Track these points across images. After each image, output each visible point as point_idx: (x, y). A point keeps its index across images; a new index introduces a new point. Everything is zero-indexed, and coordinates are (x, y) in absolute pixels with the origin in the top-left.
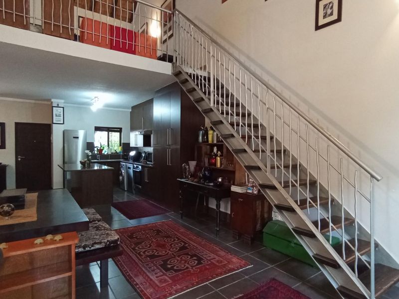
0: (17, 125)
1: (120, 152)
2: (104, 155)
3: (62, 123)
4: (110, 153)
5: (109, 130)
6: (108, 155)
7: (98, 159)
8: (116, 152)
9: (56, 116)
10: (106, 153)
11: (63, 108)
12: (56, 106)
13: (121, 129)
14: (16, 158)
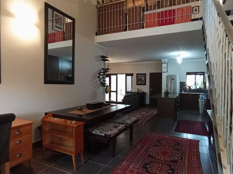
0: (150, 74)
1: (203, 88)
2: (192, 89)
3: (166, 71)
4: (195, 89)
5: (195, 74)
6: (194, 90)
7: (187, 92)
8: (200, 88)
9: (164, 68)
10: (193, 89)
11: (167, 63)
12: (164, 63)
13: (204, 72)
14: (150, 90)
